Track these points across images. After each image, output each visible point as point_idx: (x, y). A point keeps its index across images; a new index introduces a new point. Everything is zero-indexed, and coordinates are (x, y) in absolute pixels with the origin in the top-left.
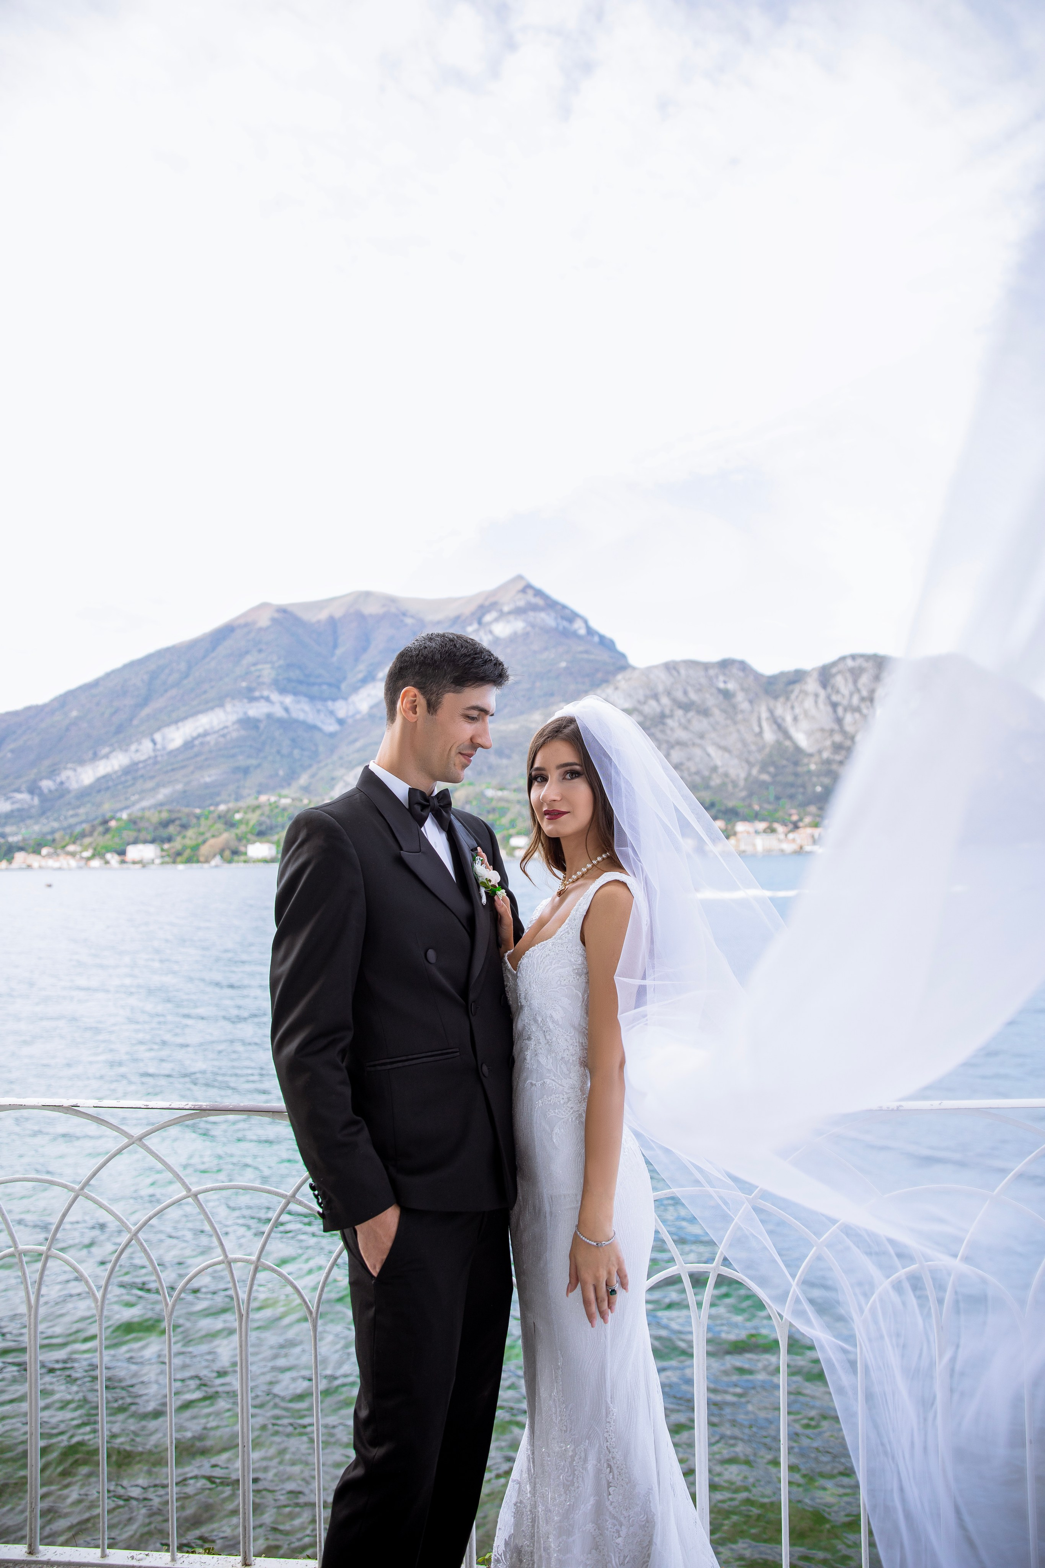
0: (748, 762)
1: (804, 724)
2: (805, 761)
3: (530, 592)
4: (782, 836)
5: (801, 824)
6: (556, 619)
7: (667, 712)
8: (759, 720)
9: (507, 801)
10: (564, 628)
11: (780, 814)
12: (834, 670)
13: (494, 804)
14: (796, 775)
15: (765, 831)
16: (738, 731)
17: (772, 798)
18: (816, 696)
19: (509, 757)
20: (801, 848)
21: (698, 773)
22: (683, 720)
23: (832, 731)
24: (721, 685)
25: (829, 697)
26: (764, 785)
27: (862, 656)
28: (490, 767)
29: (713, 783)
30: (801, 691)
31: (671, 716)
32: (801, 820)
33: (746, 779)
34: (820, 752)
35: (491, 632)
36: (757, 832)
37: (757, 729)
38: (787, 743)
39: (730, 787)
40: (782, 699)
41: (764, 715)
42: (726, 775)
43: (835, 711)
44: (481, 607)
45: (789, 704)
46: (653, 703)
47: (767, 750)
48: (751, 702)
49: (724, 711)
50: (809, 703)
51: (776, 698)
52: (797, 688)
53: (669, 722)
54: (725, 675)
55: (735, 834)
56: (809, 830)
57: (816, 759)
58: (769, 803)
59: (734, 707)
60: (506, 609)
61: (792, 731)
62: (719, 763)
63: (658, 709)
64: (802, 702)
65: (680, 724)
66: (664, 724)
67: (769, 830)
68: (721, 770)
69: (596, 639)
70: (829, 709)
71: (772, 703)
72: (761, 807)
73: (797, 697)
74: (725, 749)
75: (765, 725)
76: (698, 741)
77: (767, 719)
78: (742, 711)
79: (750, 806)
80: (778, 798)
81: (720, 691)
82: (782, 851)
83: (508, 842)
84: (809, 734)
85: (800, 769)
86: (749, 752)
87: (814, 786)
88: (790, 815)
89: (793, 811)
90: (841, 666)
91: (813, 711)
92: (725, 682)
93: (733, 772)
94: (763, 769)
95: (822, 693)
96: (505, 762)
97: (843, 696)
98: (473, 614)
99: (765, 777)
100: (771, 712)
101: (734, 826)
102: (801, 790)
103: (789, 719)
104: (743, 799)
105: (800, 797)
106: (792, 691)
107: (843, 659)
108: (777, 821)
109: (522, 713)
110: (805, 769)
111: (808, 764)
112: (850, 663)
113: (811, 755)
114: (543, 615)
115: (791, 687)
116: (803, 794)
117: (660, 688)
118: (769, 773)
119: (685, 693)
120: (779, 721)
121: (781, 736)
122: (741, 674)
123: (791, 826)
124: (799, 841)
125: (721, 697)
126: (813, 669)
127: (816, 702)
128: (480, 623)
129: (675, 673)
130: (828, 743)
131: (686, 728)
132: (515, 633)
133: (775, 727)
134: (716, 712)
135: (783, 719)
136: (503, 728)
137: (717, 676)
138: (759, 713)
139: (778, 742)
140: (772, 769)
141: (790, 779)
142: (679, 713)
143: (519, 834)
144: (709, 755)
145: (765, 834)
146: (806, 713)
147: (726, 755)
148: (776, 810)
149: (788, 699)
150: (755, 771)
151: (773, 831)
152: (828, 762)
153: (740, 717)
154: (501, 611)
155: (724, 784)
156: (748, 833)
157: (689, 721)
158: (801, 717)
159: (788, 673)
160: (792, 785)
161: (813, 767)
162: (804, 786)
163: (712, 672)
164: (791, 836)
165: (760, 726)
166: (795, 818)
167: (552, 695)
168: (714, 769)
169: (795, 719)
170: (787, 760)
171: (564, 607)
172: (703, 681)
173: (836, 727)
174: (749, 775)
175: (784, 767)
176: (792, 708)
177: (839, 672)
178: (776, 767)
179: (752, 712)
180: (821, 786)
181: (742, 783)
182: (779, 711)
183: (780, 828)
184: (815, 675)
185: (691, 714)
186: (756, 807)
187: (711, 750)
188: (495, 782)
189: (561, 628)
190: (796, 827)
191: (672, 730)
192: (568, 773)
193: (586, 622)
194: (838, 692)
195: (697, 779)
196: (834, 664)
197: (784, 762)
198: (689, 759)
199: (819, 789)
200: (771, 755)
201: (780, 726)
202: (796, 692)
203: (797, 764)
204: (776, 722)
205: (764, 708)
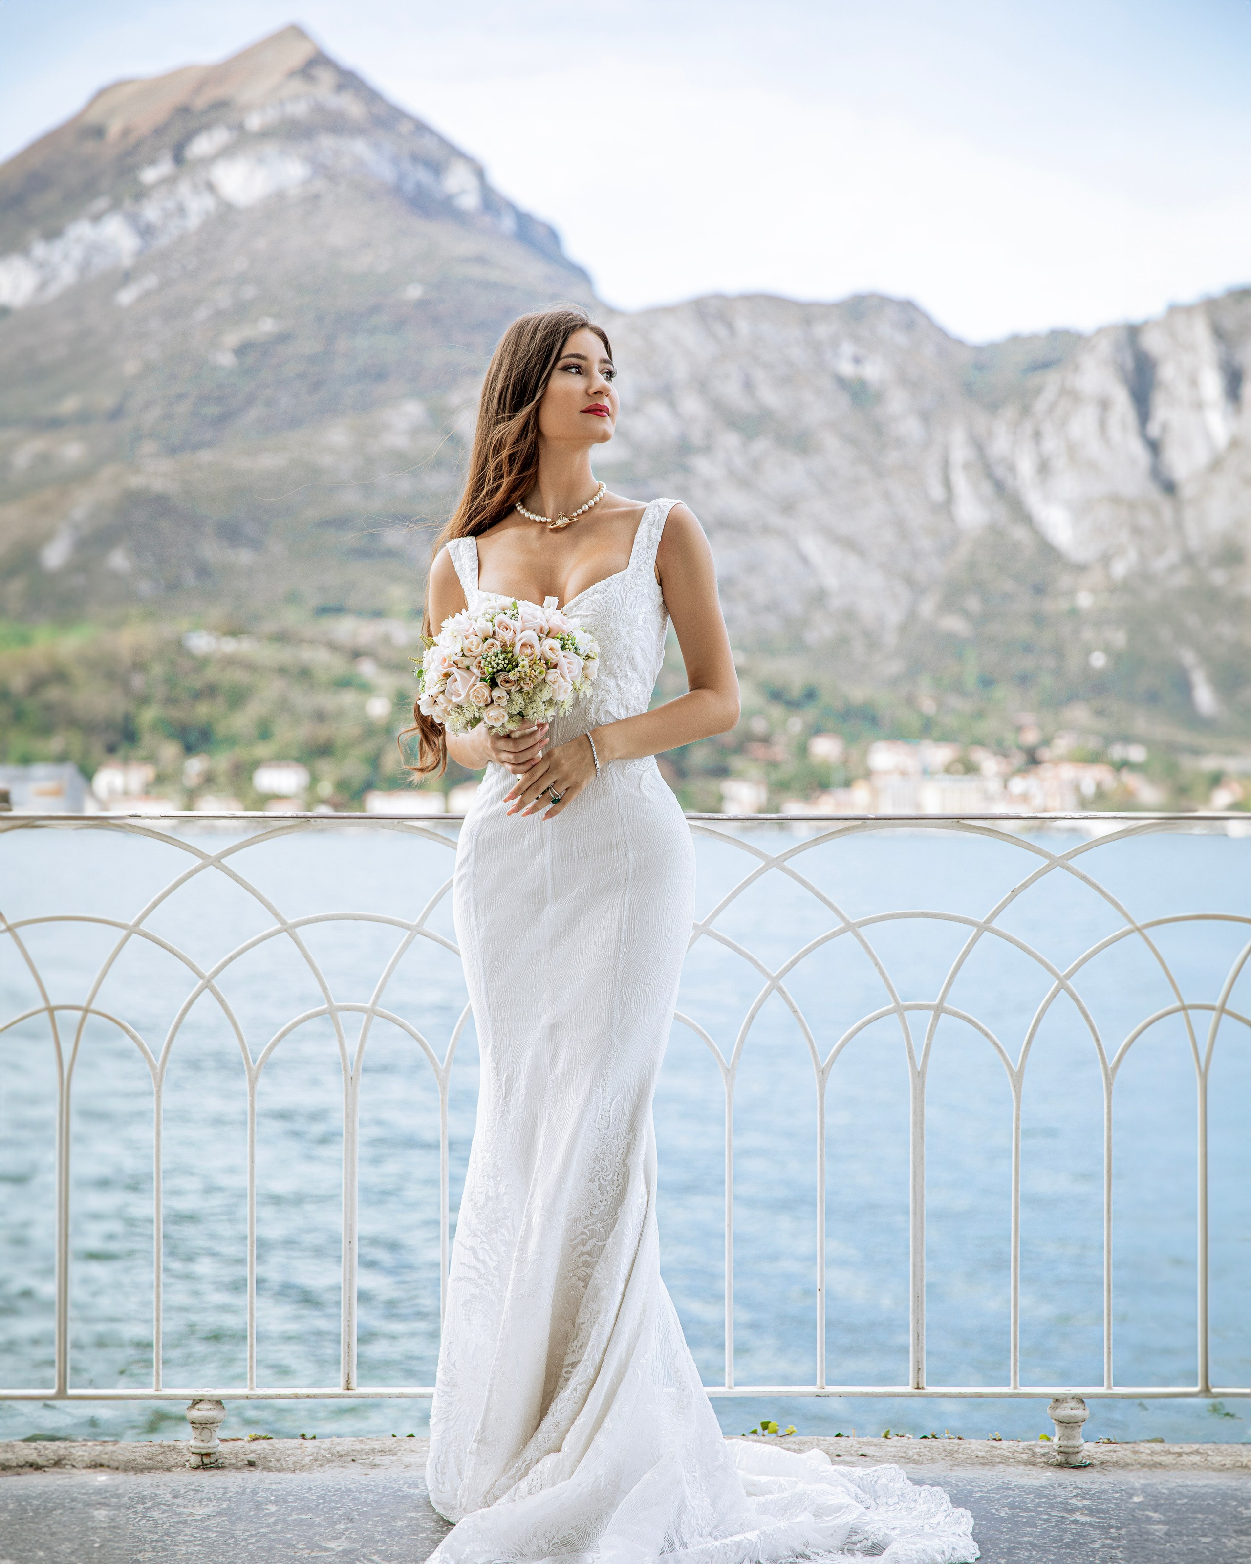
0: (910, 581)
1: (1067, 484)
2: (1065, 581)
3: (326, 77)
4: (994, 786)
6: (395, 160)
7: (697, 436)
8: (946, 465)
9: (250, 666)
10: (419, 185)
11: (989, 726)
13: (211, 674)
14: (1038, 619)
15: (948, 770)
16: (887, 496)
17: (971, 680)
18: (1105, 404)
19: (256, 545)
21: (772, 607)
22: (739, 462)
24: (847, 369)
28: (203, 571)
29: (812, 637)
30: (1063, 392)
31: (707, 449)
32: (1047, 742)
33: (903, 629)
34: (1106, 560)
35: (211, 187)
36: (926, 772)
37: (937, 492)
38: (1020, 533)
39: (859, 648)
40: (1010, 412)
41: (960, 453)
42: (850, 615)
44: (184, 110)
45: (1028, 428)
46: (659, 411)
47: (963, 552)
48: (925, 417)
49: (851, 441)
50: (1081, 425)
51: (993, 407)
52: (1052, 381)
53: (703, 466)
54: (856, 339)
55: (868, 774)
56: (1068, 772)
57: (1096, 576)
59: (878, 429)
60: (254, 122)
61: (1034, 500)
62: (831, 581)
63: (672, 429)
64: (1063, 423)
65: (732, 473)
66: (686, 469)
67: (960, 767)
68: (836, 603)
69: (508, 224)
71: (981, 421)
72: (941, 705)
73: (1051, 408)
74: (849, 544)
75: (961, 483)
76: (775, 520)
77: (967, 466)
78: (900, 443)
79: (910, 701)
80: (987, 682)
81: (841, 382)
83: (250, 779)
84: (1078, 510)
85: (1052, 606)
86: (914, 555)
87: (1088, 652)
88: (1019, 729)
89: (1028, 718)
91: (1094, 448)
92: (857, 360)
93: (867, 608)
94: (950, 601)
96: (245, 557)
98: (159, 131)
99: (954, 624)
100: (979, 446)
101: (865, 753)
102: (1050, 661)
103: (1026, 466)
104: (894, 682)
105: (1047, 680)
106: (1038, 391)
108: (980, 743)
109: (294, 422)
110: (1063, 605)
111: (1071, 593)
113: (1081, 568)
114: (360, 147)
115: (1036, 380)
116: (1054, 672)
117: (680, 371)
118: (966, 614)
119: (749, 386)
120: (1000, 472)
121: (1001, 515)
122: (901, 339)
123: (1019, 759)
124: (1039, 799)
125: (844, 401)
126: (1100, 331)
127: (1103, 424)
128: (179, 158)
129: (721, 331)
131: (744, 483)
132: (280, 196)
133: (987, 488)
134: (831, 441)
135: (1012, 468)
136: (242, 463)
137: (835, 343)
138: (945, 449)
139: (994, 529)
140: (973, 604)
141: (1024, 630)
142: (730, 440)
143: (280, 759)
144: (804, 560)
146: (1073, 450)
147: (853, 561)
148: (979, 715)
149: (1026, 411)
150: (927, 608)
151: (970, 768)
152: (1129, 584)
153: (893, 457)
154: (240, 127)
155: (842, 641)
156: (904, 773)
157: (756, 465)
158: (1060, 463)
159: (1033, 338)
160: (1028, 648)
161: (1084, 600)
162: (1058, 651)
163: (822, 331)
164: (1018, 785)
165: (946, 485)
166: (1031, 737)
167: (381, 376)
168: (819, 597)
169: (1044, 468)
170: (1016, 578)
171: (422, 128)
172: (798, 354)
174: (912, 616)
175: (1006, 597)
176: (1037, 436)
178: (985, 598)
179: (926, 444)
180: (1104, 653)
181: (891, 639)
182: (999, 445)
183: (990, 764)
184: (1104, 347)
185: (761, 446)
186: (928, 706)
187: (812, 545)
188: (216, 613)
189: (409, 187)
190: (1031, 760)
191: (708, 485)
193: (480, 173)
195: (772, 623)
197: (1008, 585)
198: (752, 568)
199: (1098, 660)
200: (972, 565)
201: (1000, 487)
202: (1049, 394)
203: (1040, 590)
204: (989, 475)
205: (958, 436)
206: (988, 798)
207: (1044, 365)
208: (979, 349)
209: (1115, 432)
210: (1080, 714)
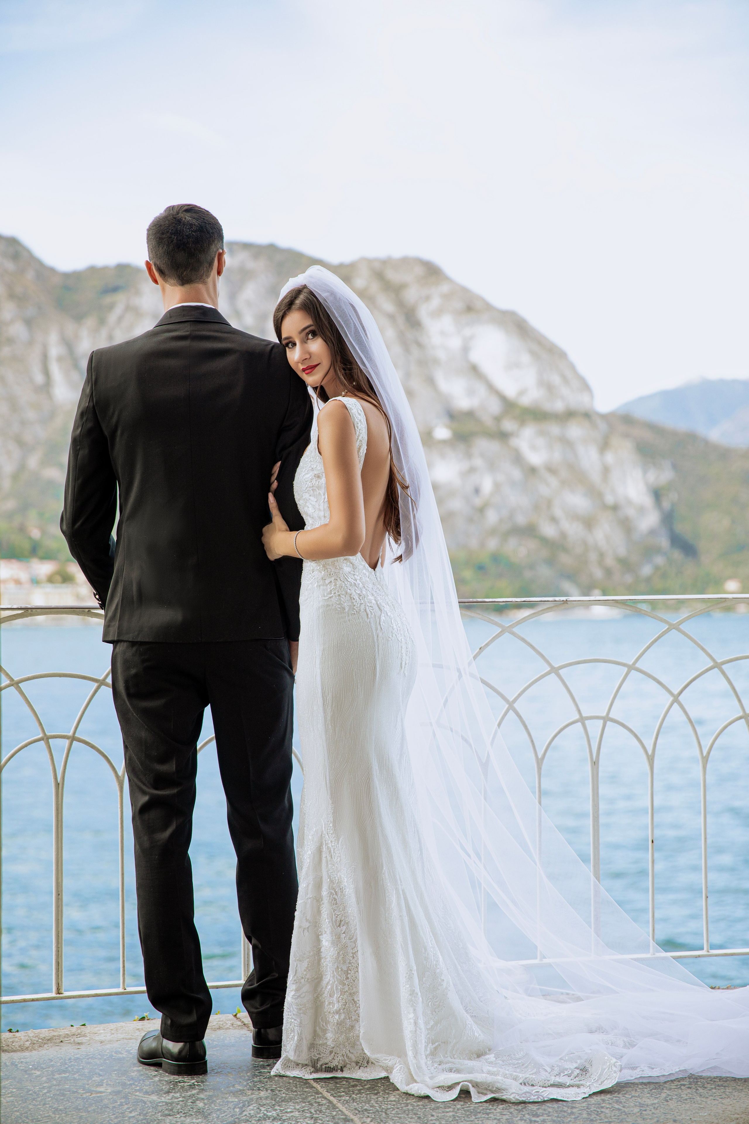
0: (20, 442)
8: (45, 358)
15: (50, 580)
30: (128, 308)
33: (15, 477)
36: (35, 582)
37: (39, 378)
40: (90, 322)
41: (55, 351)
45: (103, 333)
48: (29, 322)
51: (79, 318)
52: (120, 300)
67: (58, 578)
71: (70, 327)
72: (44, 532)
73: (120, 319)
77: (60, 359)
78: (10, 341)
79: (22, 529)
86: (23, 423)
94: (49, 457)
99: (53, 473)
100: (69, 347)
106: (111, 307)
115: (108, 299)
118: (59, 466)
122: (10, 266)
133: (74, 376)
138: (45, 348)
145: (50, 585)
149: (102, 321)
150: (33, 462)
153: (6, 351)
156: (18, 582)
159: (105, 269)
165: (46, 372)
174: (22, 467)
179: (31, 343)
186: (35, 532)
192: (309, 334)
202: (118, 310)
205: (53, 338)
206: (78, 597)
207: (115, 289)
208: (67, 276)
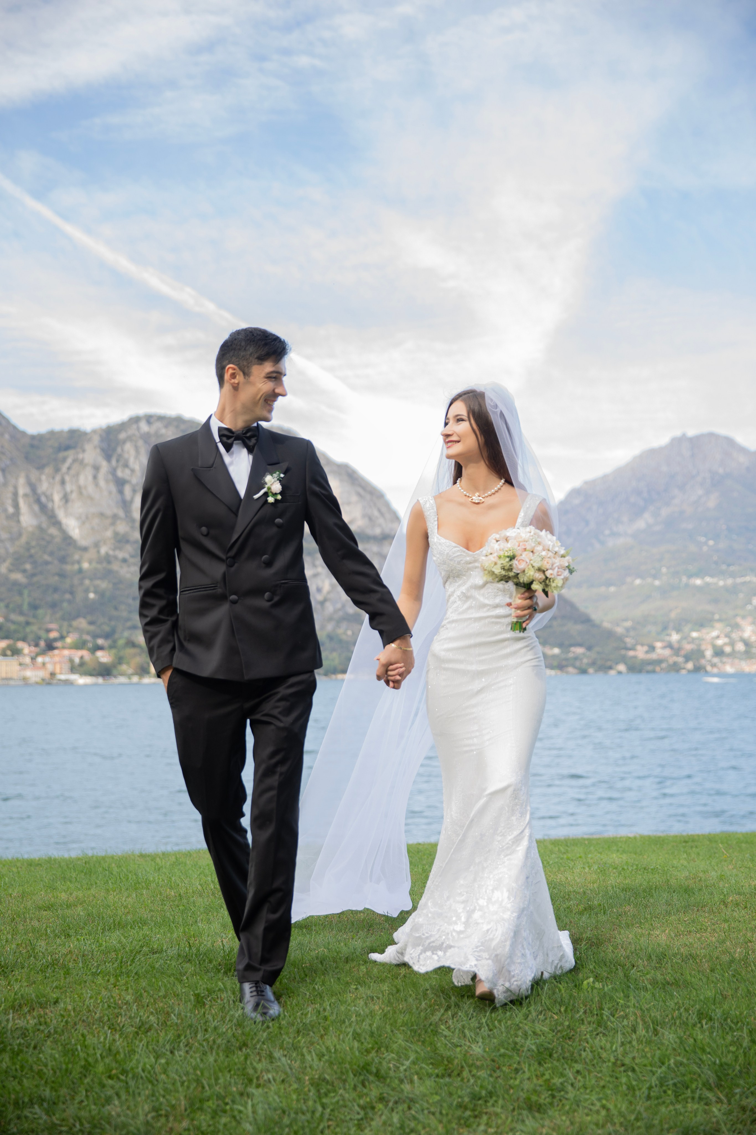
1: (78, 507)
2: (76, 556)
4: (28, 660)
5: (59, 644)
8: (15, 494)
11: (31, 629)
12: (122, 436)
14: (62, 575)
17: (25, 606)
18: (96, 468)
20: (53, 674)
23: (115, 517)
25: (113, 472)
26: (17, 588)
27: (161, 418)
30: (75, 461)
32: (62, 638)
34: (97, 545)
37: (11, 510)
38: (53, 531)
40: (48, 470)
41: (23, 489)
43: (121, 492)
45: (58, 478)
47: (23, 540)
48: (4, 471)
50: (85, 478)
51: (40, 468)
52: (71, 455)
56: (68, 653)
57: (92, 554)
58: (21, 613)
61: (61, 514)
64: (77, 475)
67: (9, 653)
70: (113, 488)
71: (34, 474)
73: (69, 468)
75: (22, 504)
77: (26, 495)
80: (34, 607)
82: (25, 679)
84: (84, 520)
85: (68, 568)
87: (87, 591)
88: (48, 631)
90: (132, 430)
91: (91, 489)
94: (17, 564)
95: (104, 465)
97: (133, 471)
99: (18, 576)
100: (33, 487)
102: (68, 596)
103: (57, 497)
105: (66, 606)
106: (64, 460)
107: (135, 420)
108: (24, 639)
110: (74, 567)
111: (79, 562)
112: (144, 427)
113: (85, 549)
115: (61, 455)
116: (70, 602)
118: (24, 571)
120: (43, 499)
121: (44, 521)
123: (43, 646)
124: (50, 667)
126: (94, 431)
127: (95, 477)
130: (109, 534)
133: (36, 508)
135: (50, 499)
138: (16, 488)
139: (40, 528)
140: (28, 566)
141: (54, 580)
146: (80, 491)
148: (26, 624)
149: (57, 470)
150: (4, 568)
151: (16, 652)
152: (108, 559)
158: (74, 496)
159: (61, 432)
160: (56, 590)
161: (85, 565)
162: (72, 591)
164: (40, 659)
165: (15, 505)
166: (52, 635)
169: (66, 499)
170: (51, 554)
173: (121, 513)
175: (47, 563)
176: (63, 482)
177: (129, 438)
178: (34, 563)
179: (6, 486)
180: (95, 592)
182: (44, 487)
183: (26, 649)
184: (96, 439)
190: (50, 647)
194: (126, 465)
196: (123, 426)
197: (46, 557)
199: (92, 596)
200: (28, 547)
201: (43, 508)
202: (69, 461)
203: (63, 560)
204: (38, 501)
205: (22, 481)
207: (67, 448)
208: (33, 437)
209: (102, 483)
210: (82, 623)
